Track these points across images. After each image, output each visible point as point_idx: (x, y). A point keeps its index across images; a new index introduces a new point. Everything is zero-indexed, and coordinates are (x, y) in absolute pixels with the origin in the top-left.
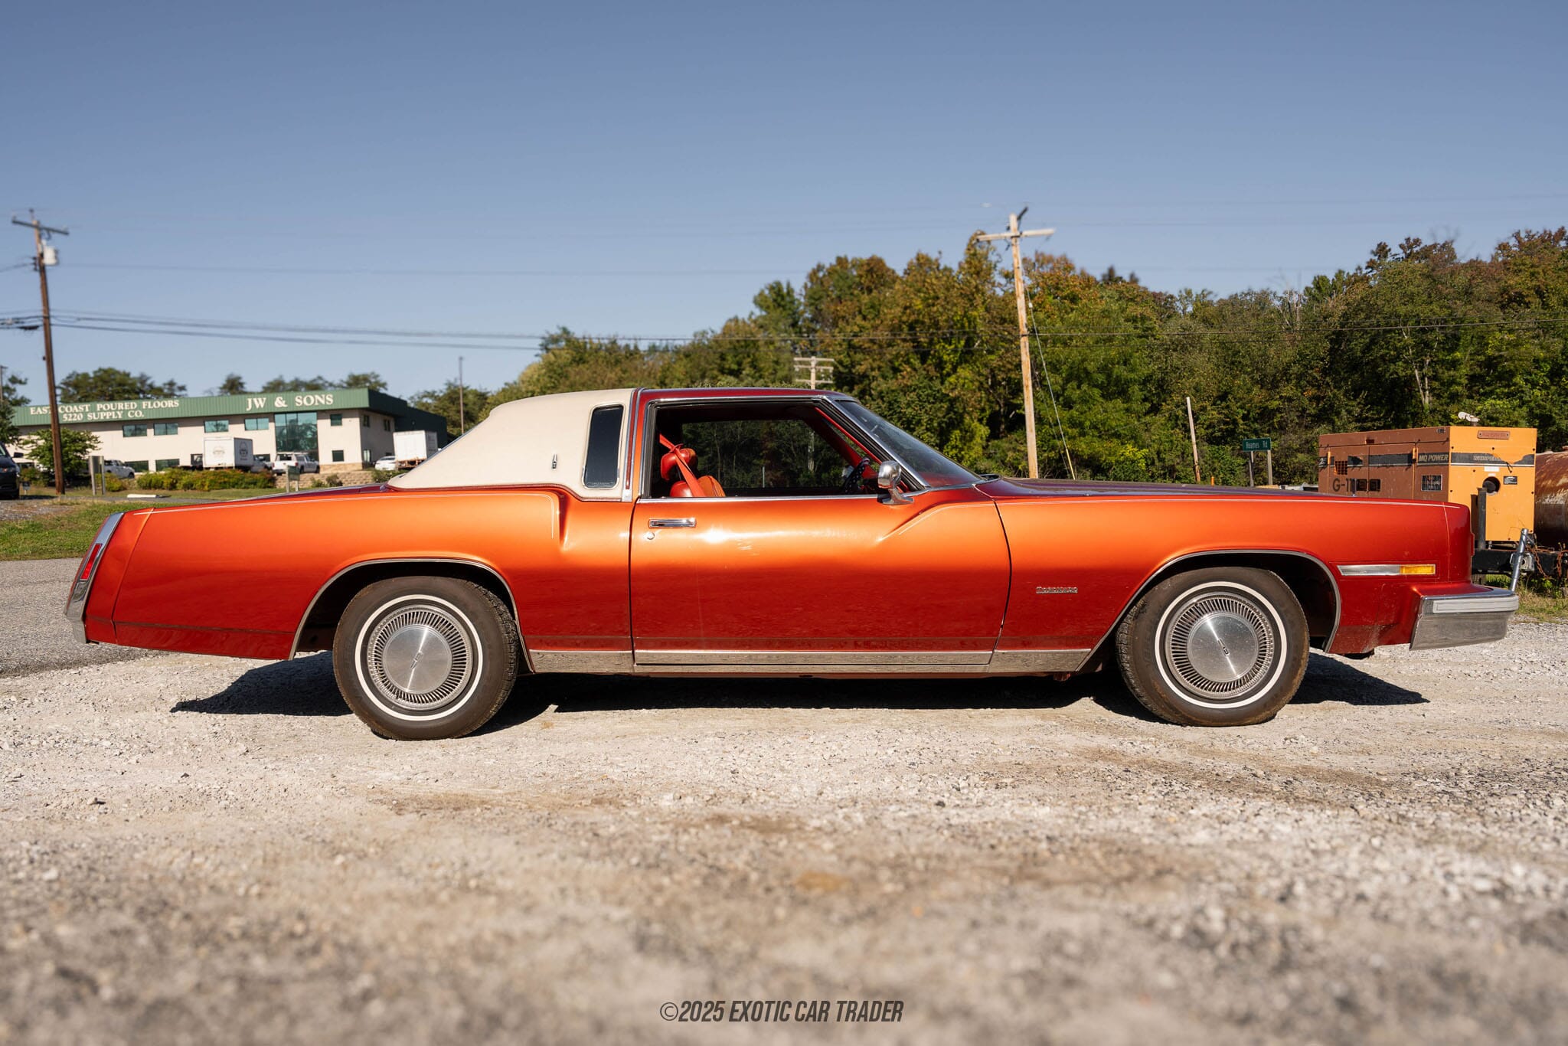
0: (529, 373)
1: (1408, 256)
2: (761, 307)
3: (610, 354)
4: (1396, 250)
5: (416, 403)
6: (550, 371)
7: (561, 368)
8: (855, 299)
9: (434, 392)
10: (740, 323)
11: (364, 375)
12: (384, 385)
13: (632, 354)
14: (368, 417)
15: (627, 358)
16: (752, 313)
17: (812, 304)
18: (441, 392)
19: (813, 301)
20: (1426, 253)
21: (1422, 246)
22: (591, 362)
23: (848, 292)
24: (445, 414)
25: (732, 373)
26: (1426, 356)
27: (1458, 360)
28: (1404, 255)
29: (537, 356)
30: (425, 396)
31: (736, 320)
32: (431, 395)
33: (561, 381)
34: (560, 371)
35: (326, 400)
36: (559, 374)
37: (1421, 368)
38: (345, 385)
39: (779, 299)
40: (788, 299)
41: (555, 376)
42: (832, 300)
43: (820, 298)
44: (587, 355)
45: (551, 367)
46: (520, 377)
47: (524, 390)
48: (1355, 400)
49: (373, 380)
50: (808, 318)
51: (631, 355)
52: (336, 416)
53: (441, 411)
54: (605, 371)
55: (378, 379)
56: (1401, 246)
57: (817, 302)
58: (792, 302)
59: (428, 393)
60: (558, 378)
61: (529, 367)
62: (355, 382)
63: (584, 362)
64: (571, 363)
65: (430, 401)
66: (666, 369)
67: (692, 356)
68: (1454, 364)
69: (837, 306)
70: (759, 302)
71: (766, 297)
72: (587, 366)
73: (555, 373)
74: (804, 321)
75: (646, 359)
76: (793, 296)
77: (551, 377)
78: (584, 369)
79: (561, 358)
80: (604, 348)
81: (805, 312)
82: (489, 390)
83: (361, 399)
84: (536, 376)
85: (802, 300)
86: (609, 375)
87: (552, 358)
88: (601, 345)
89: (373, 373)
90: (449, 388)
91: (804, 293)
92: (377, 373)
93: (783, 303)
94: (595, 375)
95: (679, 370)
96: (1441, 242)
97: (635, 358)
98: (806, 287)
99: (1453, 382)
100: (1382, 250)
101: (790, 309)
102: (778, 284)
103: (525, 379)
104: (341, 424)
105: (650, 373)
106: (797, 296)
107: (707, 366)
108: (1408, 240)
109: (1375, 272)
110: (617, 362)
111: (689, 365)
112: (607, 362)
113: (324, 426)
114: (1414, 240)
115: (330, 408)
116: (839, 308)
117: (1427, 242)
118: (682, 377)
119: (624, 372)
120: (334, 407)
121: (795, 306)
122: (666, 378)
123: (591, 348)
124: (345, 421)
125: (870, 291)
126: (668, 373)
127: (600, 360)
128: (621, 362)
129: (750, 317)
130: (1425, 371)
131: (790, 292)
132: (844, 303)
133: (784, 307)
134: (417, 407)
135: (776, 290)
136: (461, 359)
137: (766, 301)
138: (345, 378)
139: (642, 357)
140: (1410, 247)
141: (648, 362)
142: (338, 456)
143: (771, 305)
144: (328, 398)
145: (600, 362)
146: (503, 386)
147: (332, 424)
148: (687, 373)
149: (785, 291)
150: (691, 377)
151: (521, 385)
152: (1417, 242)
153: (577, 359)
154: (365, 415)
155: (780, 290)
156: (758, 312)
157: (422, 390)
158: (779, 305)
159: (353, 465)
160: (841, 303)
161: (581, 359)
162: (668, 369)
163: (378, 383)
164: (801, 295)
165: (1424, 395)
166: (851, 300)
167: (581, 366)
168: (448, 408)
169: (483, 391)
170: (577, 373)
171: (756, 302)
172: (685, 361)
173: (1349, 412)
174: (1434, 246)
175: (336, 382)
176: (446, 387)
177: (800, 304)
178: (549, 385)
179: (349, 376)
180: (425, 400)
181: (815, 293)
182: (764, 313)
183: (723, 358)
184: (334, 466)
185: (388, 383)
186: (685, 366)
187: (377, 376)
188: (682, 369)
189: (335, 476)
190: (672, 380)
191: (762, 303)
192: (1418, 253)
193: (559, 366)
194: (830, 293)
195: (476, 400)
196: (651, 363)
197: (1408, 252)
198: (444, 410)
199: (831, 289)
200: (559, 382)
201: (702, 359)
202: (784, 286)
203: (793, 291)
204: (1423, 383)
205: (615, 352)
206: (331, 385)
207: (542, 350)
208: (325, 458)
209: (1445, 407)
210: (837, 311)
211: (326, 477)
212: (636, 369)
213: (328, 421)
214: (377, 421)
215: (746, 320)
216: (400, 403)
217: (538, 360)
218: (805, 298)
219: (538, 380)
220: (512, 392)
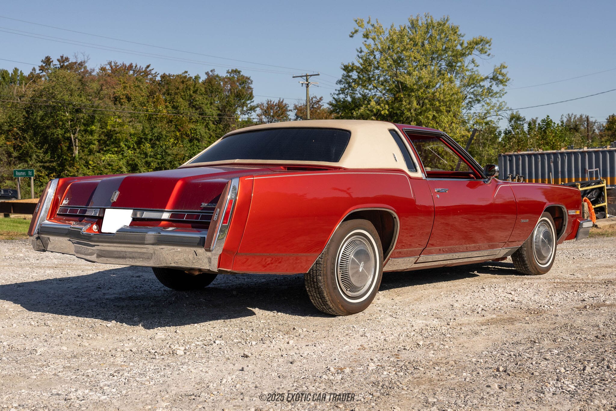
1: (62, 67)
4: (56, 62)
20: (71, 66)
21: (70, 62)
26: (77, 126)
27: (93, 131)
28: (59, 66)
37: (74, 134)
48: (41, 149)
56: (58, 60)
68: (92, 133)
96: (79, 62)
99: (91, 143)
100: (48, 61)
108: (62, 57)
109: (44, 73)
114: (66, 58)
117: (72, 60)
130: (76, 135)
140: (63, 62)
152: (67, 59)
165: (76, 149)
173: (38, 156)
174: (75, 63)
192: (67, 66)
197: (62, 64)
204: (75, 142)
209: (87, 157)
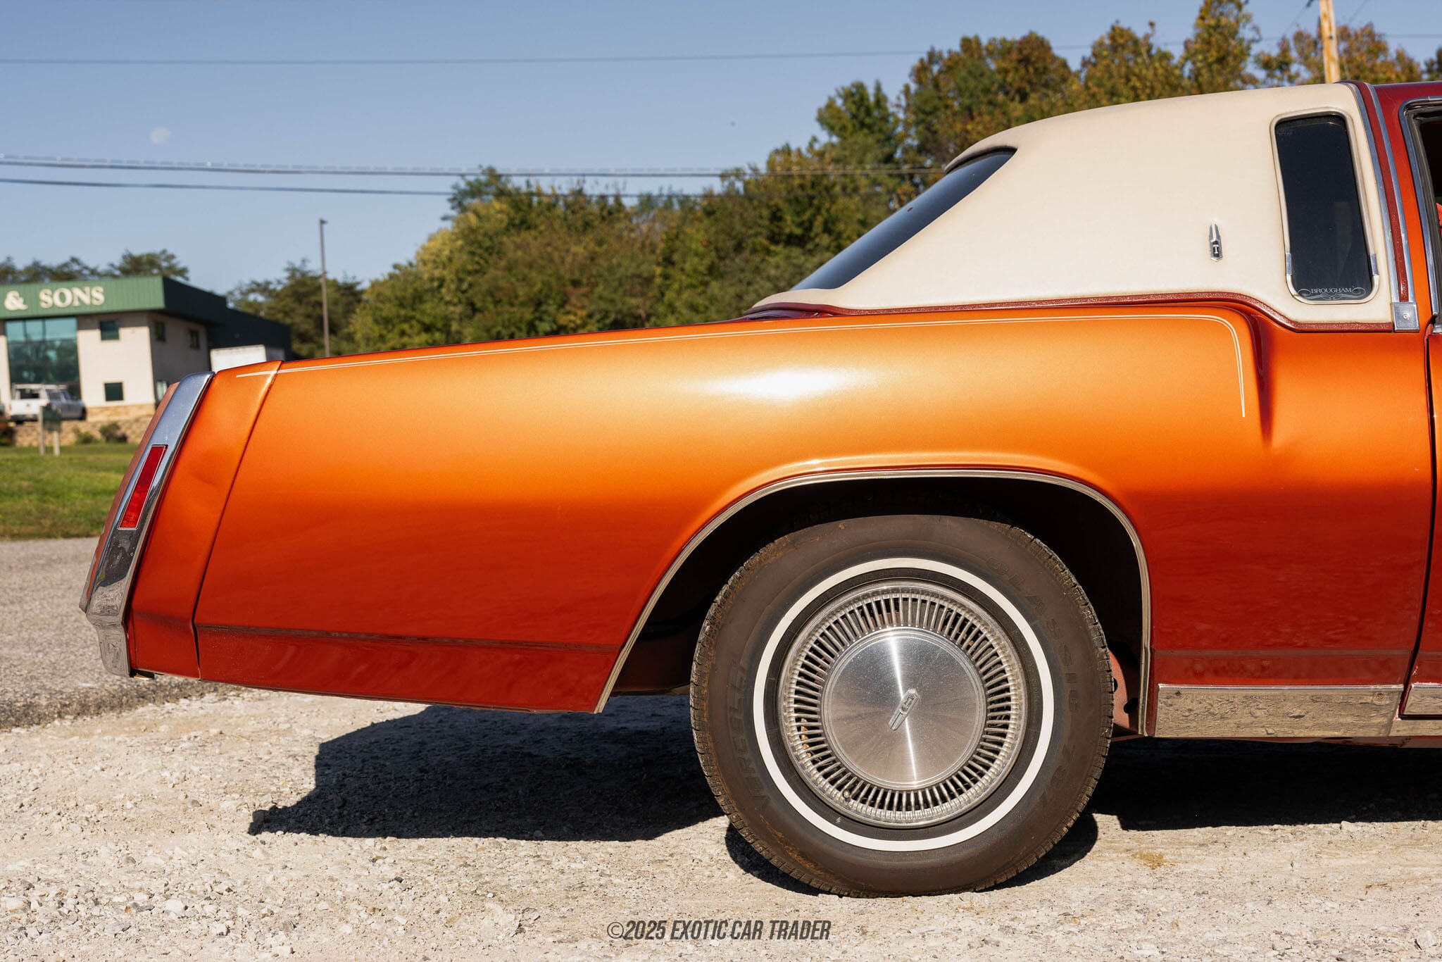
0: (435, 245)
2: (831, 129)
3: (573, 212)
5: (237, 302)
6: (472, 243)
7: (491, 238)
8: (997, 112)
9: (268, 283)
10: (794, 158)
11: (148, 255)
12: (183, 272)
13: (611, 211)
14: (163, 325)
15: (603, 218)
16: (815, 139)
17: (922, 121)
18: (279, 282)
19: (922, 116)
22: (542, 228)
23: (985, 99)
24: (288, 321)
25: (791, 240)
29: (445, 218)
30: (253, 291)
31: (786, 151)
32: (263, 288)
33: (491, 260)
34: (487, 243)
35: (92, 297)
36: (487, 249)
38: (117, 273)
39: (862, 114)
40: (876, 113)
41: (479, 251)
42: (955, 114)
43: (936, 109)
44: (533, 215)
45: (472, 237)
46: (418, 253)
47: (426, 276)
49: (164, 264)
50: (911, 147)
51: (610, 213)
52: (108, 324)
53: (280, 316)
54: (566, 243)
55: (174, 261)
57: (929, 118)
58: (884, 119)
59: (258, 285)
60: (486, 255)
61: (431, 238)
62: (136, 266)
63: (529, 228)
64: (507, 229)
65: (260, 298)
66: (674, 238)
67: (718, 214)
69: (965, 123)
70: (828, 118)
71: (839, 111)
72: (533, 233)
73: (480, 247)
74: (905, 151)
75: (635, 221)
76: (886, 109)
77: (473, 253)
78: (530, 239)
79: (488, 220)
80: (561, 203)
81: (907, 135)
82: (358, 279)
83: (150, 294)
84: (446, 252)
85: (901, 116)
86: (574, 249)
87: (473, 219)
88: (557, 197)
89: (164, 252)
90: (292, 277)
91: (903, 102)
92: (170, 251)
93: (868, 121)
94: (549, 249)
95: (697, 235)
97: (619, 220)
98: (907, 90)
101: (881, 131)
102: (860, 87)
103: (426, 257)
104: (116, 337)
105: (643, 245)
106: (891, 109)
107: (744, 230)
110: (587, 225)
111: (713, 229)
112: (569, 228)
113: (89, 342)
115: (99, 310)
116: (969, 127)
118: (701, 249)
119: (600, 243)
120: (105, 309)
121: (890, 126)
122: (673, 251)
123: (540, 203)
124: (124, 332)
125: (1024, 97)
126: (678, 243)
127: (557, 225)
128: (593, 227)
129: (811, 146)
131: (880, 101)
132: (978, 119)
133: (869, 127)
134: (240, 309)
135: (857, 98)
136: (322, 222)
137: (840, 118)
138: (118, 261)
139: (628, 217)
141: (638, 225)
142: (114, 392)
143: (849, 126)
144: (95, 294)
145: (557, 226)
146: (391, 270)
147: (103, 338)
148: (709, 242)
149: (872, 99)
150: (717, 250)
151: (421, 268)
153: (517, 221)
154: (158, 322)
155: (863, 98)
156: (824, 137)
157: (247, 281)
158: (863, 125)
159: (141, 407)
160: (972, 118)
161: (523, 222)
162: (677, 237)
163: (171, 268)
164: (898, 106)
166: (991, 113)
167: (524, 234)
168: (292, 310)
169: (350, 281)
170: (518, 247)
171: (821, 120)
172: (706, 222)
175: (103, 267)
176: (286, 274)
177: (897, 121)
178: (470, 267)
179: (124, 257)
180: (252, 297)
181: (926, 102)
182: (835, 139)
183: (776, 217)
184: (107, 409)
185: (191, 269)
186: (706, 231)
187: (172, 257)
188: (701, 236)
189: (115, 426)
190: (684, 255)
191: (834, 122)
193: (485, 235)
194: (949, 102)
195: (337, 296)
196: (644, 228)
198: (286, 314)
199: (951, 95)
200: (486, 262)
201: (737, 218)
202: (871, 91)
203: (885, 99)
205: (582, 208)
206: (94, 272)
207: (453, 208)
208: (92, 396)
210: (967, 132)
211: (99, 426)
212: (619, 238)
213: (96, 333)
214: (177, 332)
215: (804, 151)
216: (216, 301)
217: (448, 225)
218: (906, 110)
219: (450, 260)
220: (406, 281)
